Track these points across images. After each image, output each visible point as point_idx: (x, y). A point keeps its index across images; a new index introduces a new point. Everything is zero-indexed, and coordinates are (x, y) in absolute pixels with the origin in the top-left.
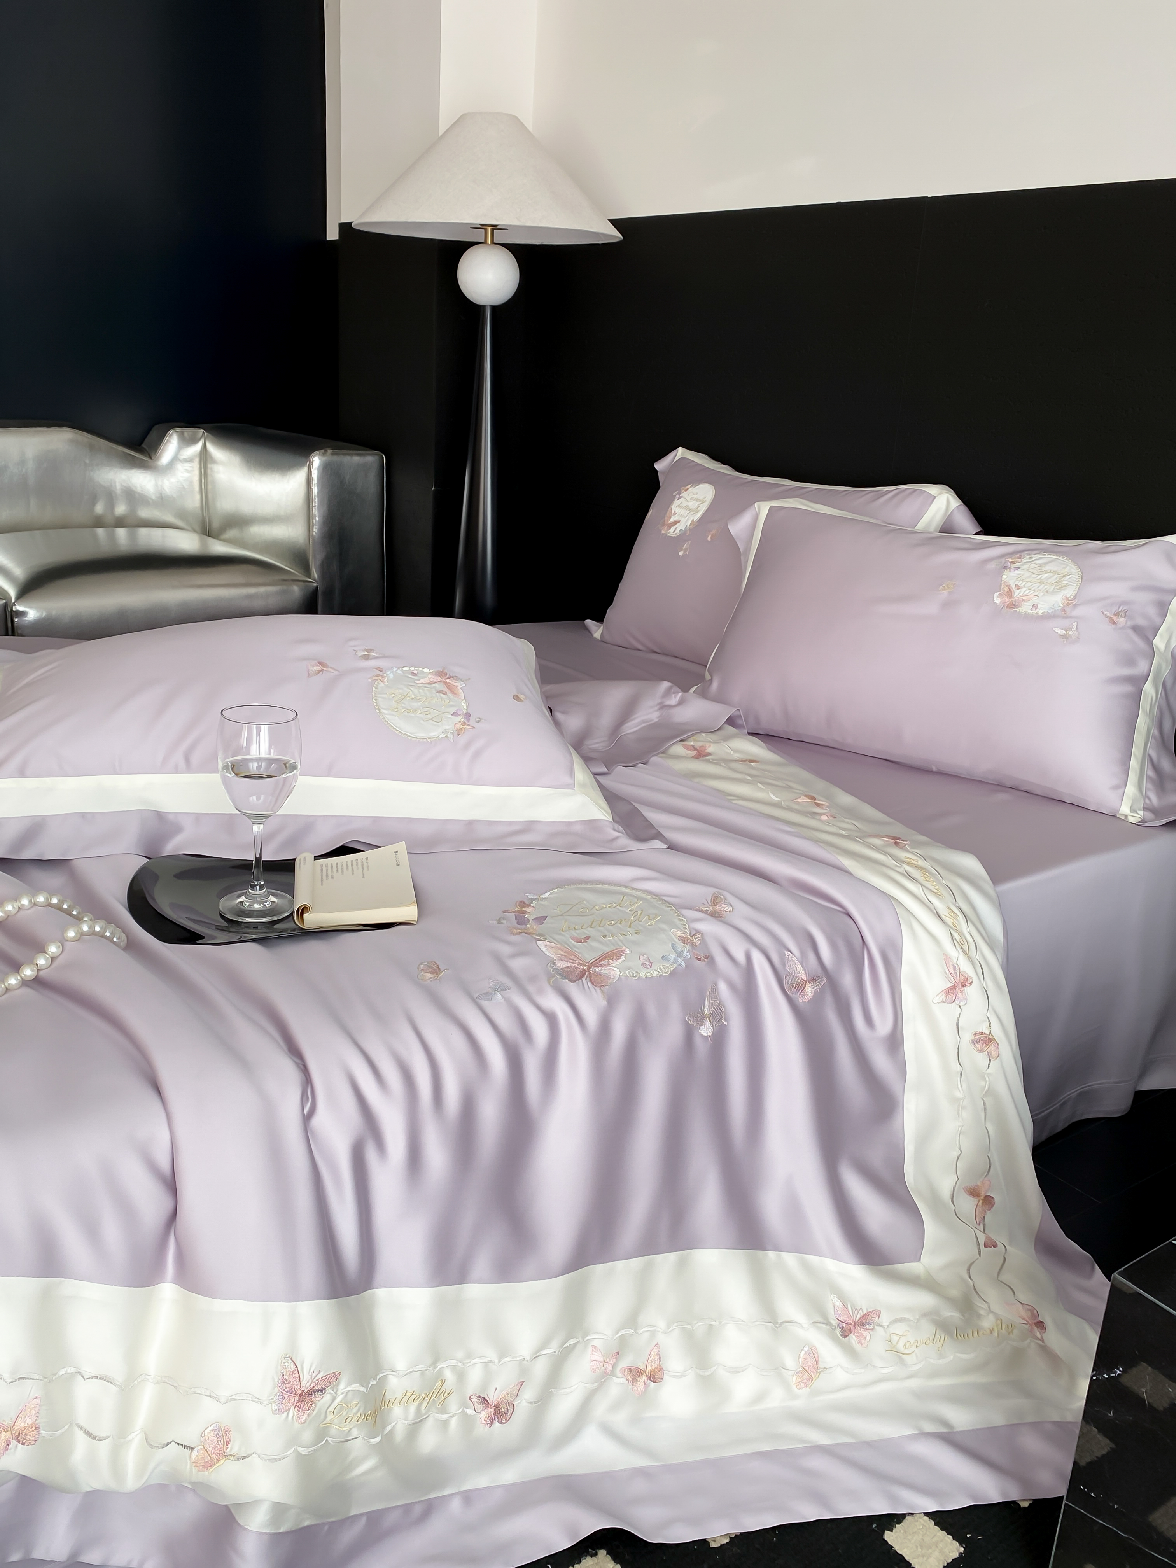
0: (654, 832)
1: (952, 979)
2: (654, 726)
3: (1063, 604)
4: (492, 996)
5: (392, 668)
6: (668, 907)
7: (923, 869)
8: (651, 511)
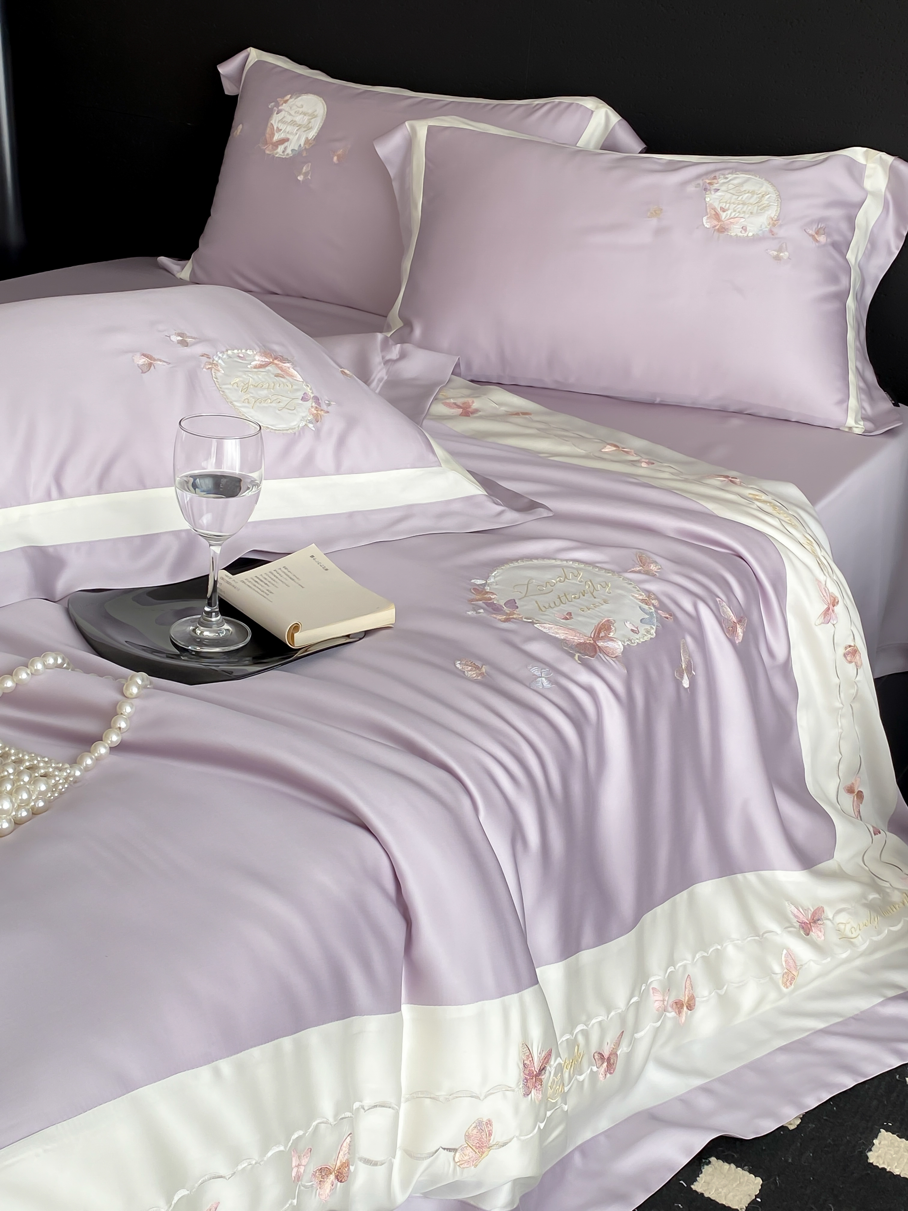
0: (526, 501)
1: (826, 600)
3: (769, 224)
4: (540, 684)
5: (217, 353)
6: (608, 573)
7: (770, 503)
8: (241, 126)
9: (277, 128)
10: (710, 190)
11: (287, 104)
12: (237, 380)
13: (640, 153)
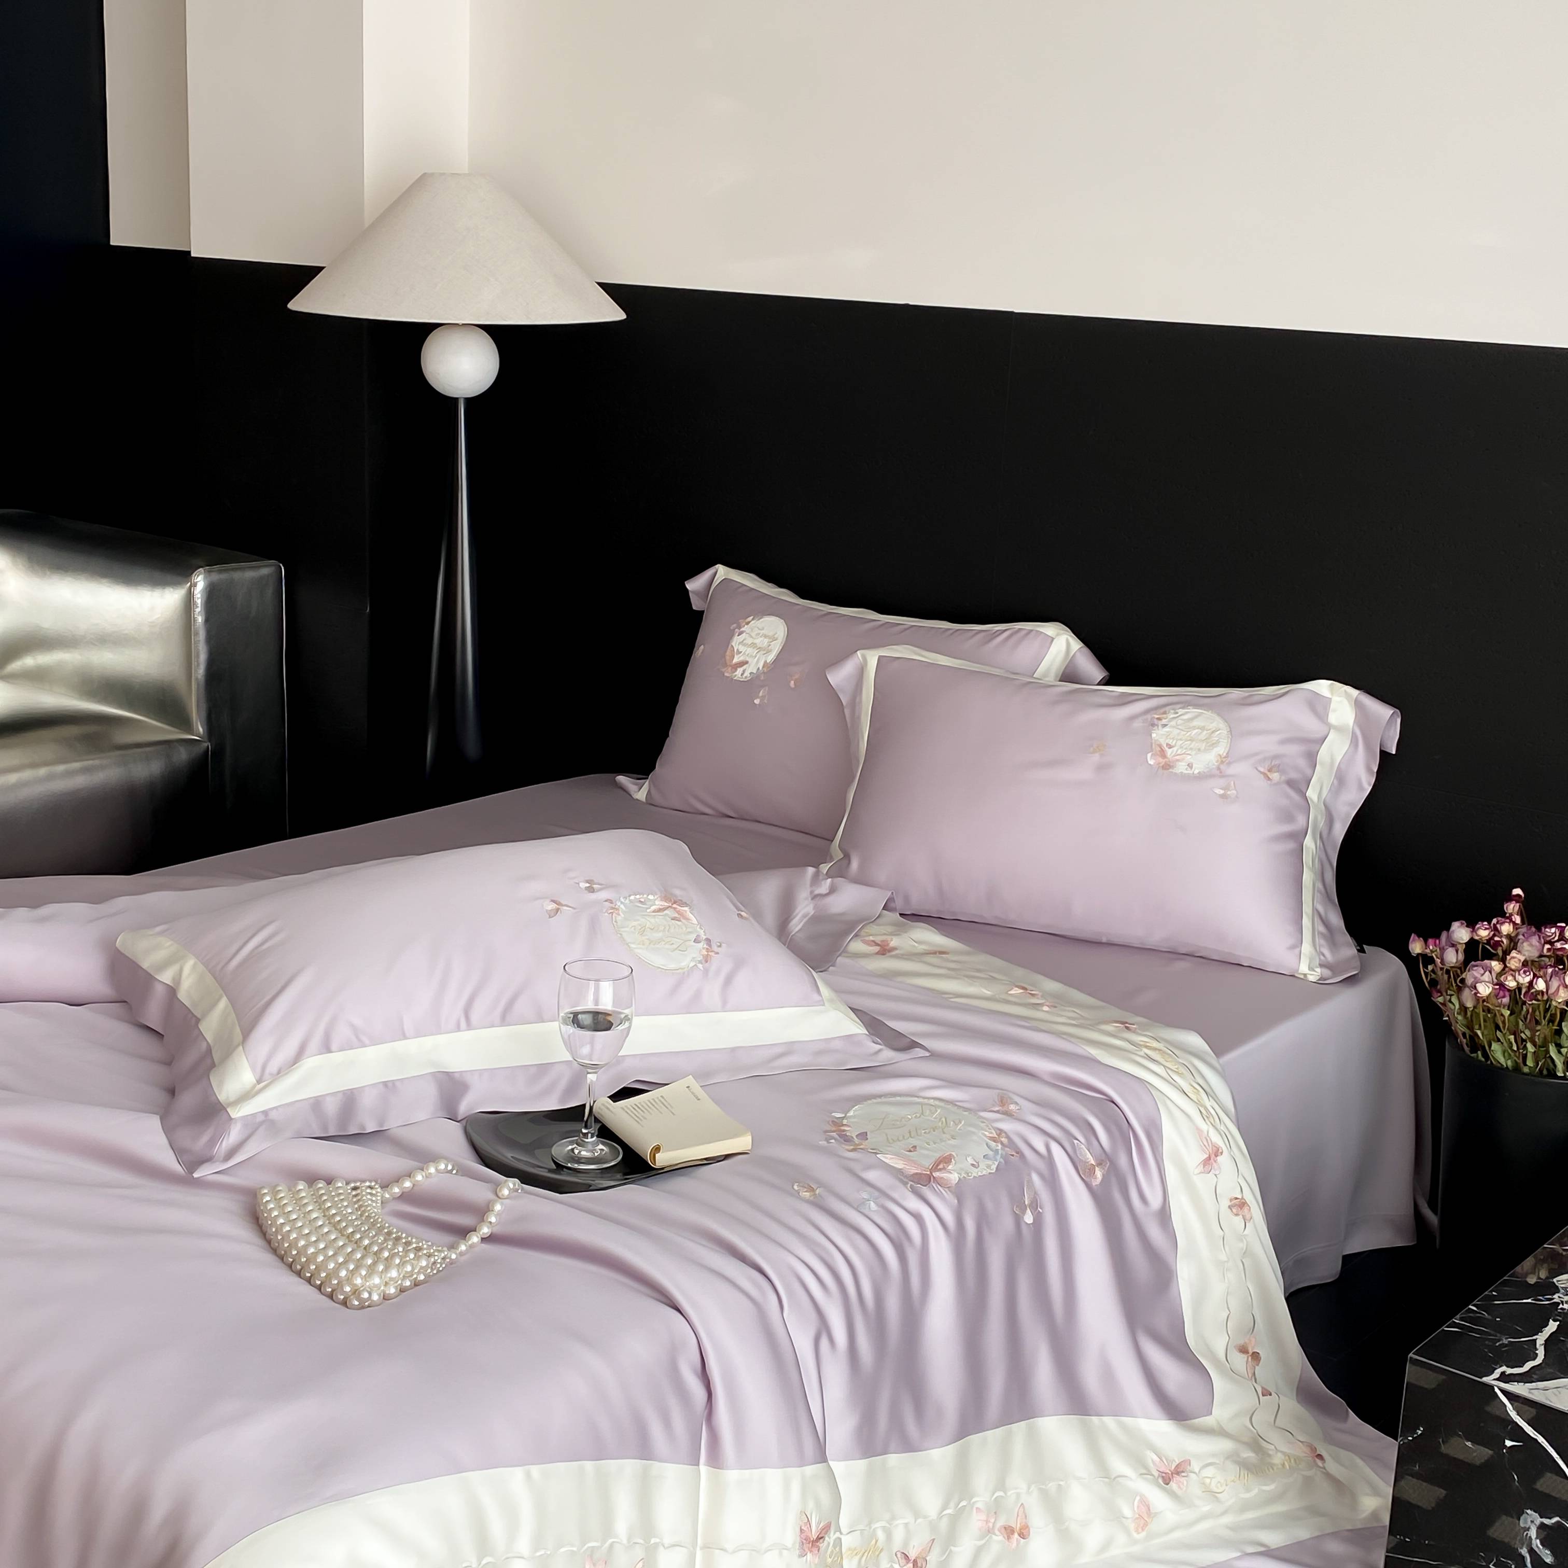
0: (908, 1041)
1: (1206, 1150)
3: (1217, 761)
4: (868, 1205)
5: (620, 898)
6: (965, 1111)
7: (1160, 1050)
8: (702, 646)
10: (1158, 726)
11: (748, 626)
12: (636, 923)
13: (1099, 684)
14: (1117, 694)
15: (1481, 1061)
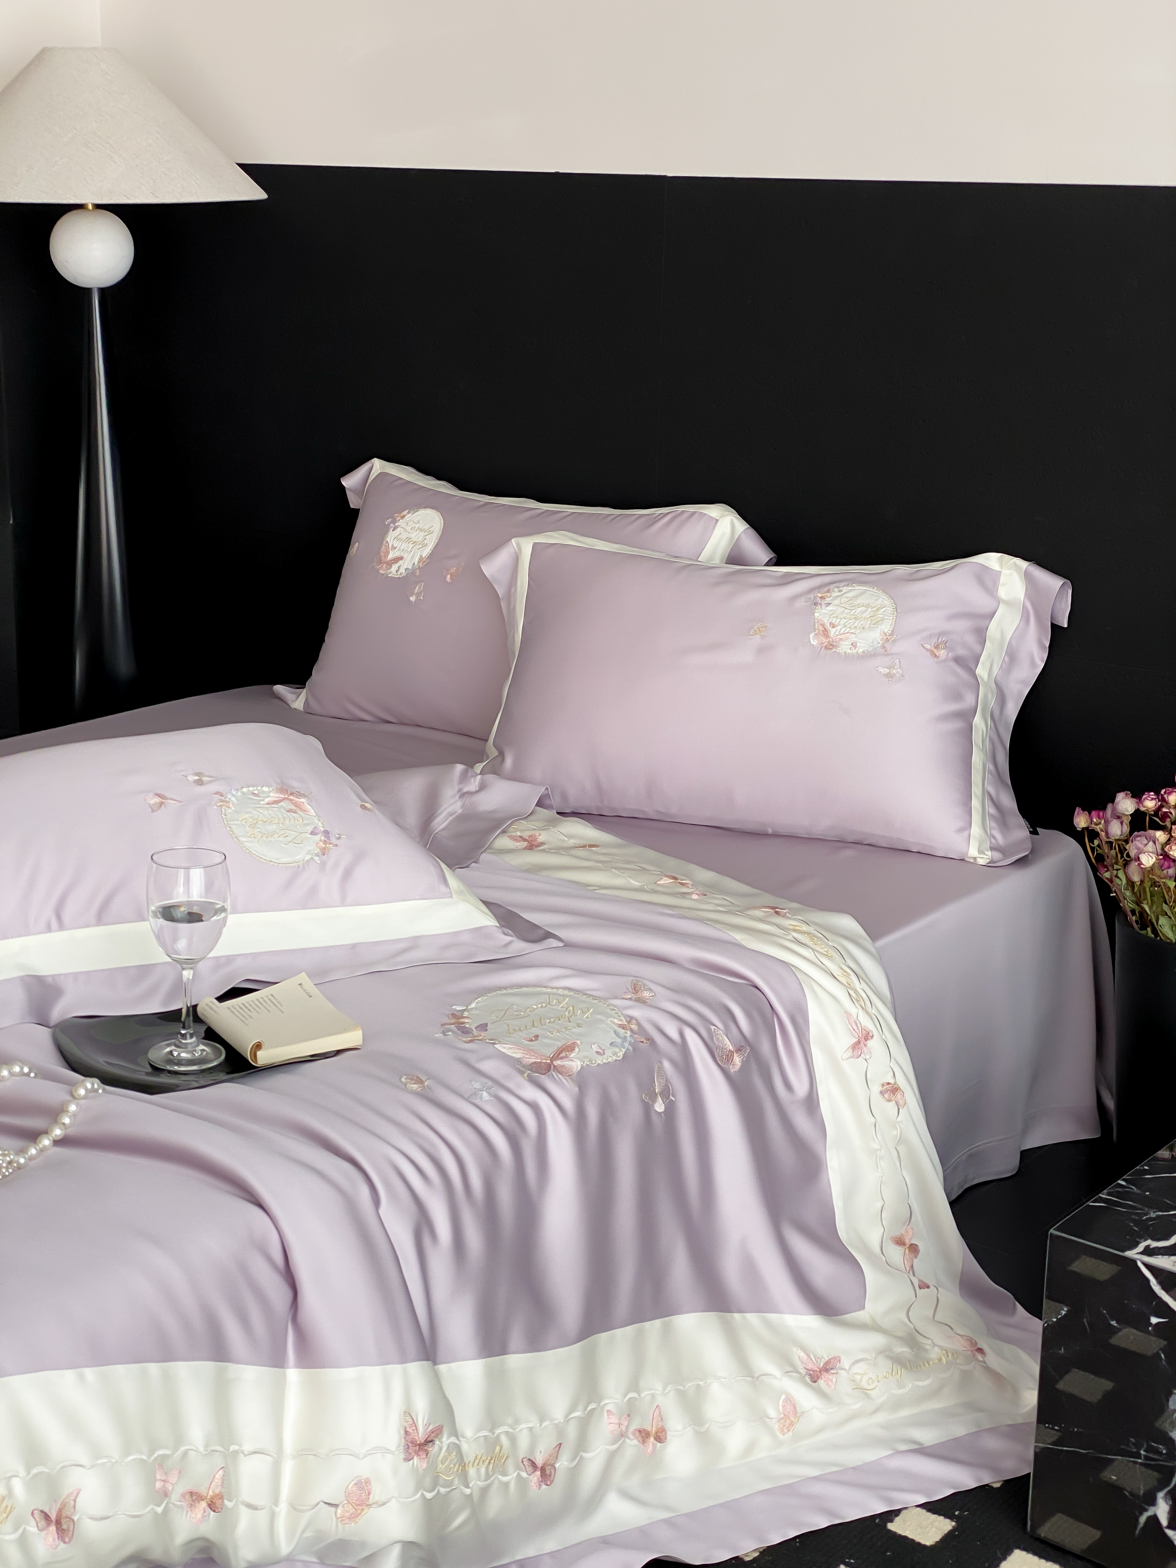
0: (542, 932)
1: (856, 1034)
2: (462, 818)
3: (882, 640)
4: (480, 1096)
5: (231, 790)
6: (595, 1000)
7: (809, 933)
8: (357, 544)
9: (393, 545)
10: (821, 604)
11: (404, 520)
12: (247, 816)
14: (780, 574)
15: (1150, 938)
